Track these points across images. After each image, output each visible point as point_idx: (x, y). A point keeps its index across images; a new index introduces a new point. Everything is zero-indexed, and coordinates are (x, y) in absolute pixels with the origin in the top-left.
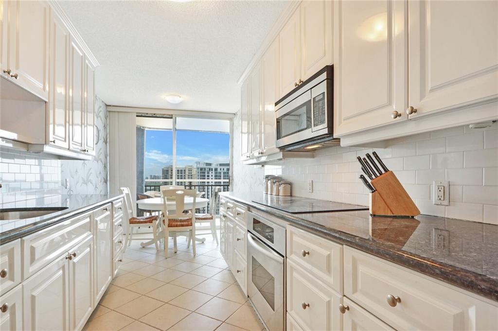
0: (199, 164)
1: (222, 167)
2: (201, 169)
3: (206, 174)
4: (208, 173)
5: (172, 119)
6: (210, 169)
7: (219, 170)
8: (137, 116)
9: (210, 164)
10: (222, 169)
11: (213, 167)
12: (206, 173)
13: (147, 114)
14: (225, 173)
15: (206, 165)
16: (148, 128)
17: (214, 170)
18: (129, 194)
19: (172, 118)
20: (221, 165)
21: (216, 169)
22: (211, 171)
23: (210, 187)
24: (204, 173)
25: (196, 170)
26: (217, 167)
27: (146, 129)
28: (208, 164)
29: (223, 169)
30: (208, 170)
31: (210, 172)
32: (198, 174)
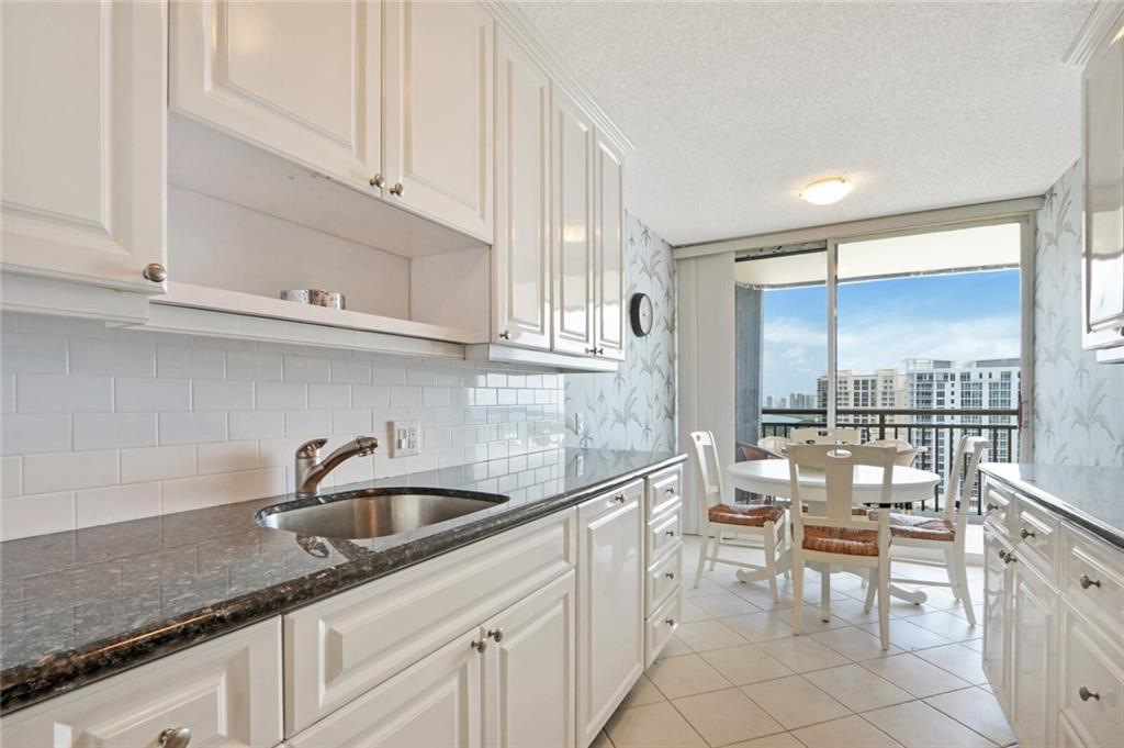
0: (915, 363)
1: (986, 371)
2: (920, 377)
3: (935, 390)
4: (941, 386)
5: (826, 253)
6: (946, 377)
7: (974, 378)
8: (737, 260)
9: (948, 364)
10: (986, 376)
11: (957, 370)
12: (935, 386)
13: (761, 250)
14: (996, 384)
15: (935, 367)
16: (769, 286)
17: (958, 377)
18: (711, 447)
19: (824, 249)
20: (980, 363)
21: (965, 377)
22: (951, 382)
23: (947, 431)
24: (930, 385)
25: (905, 378)
26: (967, 370)
27: (765, 290)
28: (938, 364)
29: (990, 376)
30: (941, 378)
31: (948, 385)
32: (910, 389)
